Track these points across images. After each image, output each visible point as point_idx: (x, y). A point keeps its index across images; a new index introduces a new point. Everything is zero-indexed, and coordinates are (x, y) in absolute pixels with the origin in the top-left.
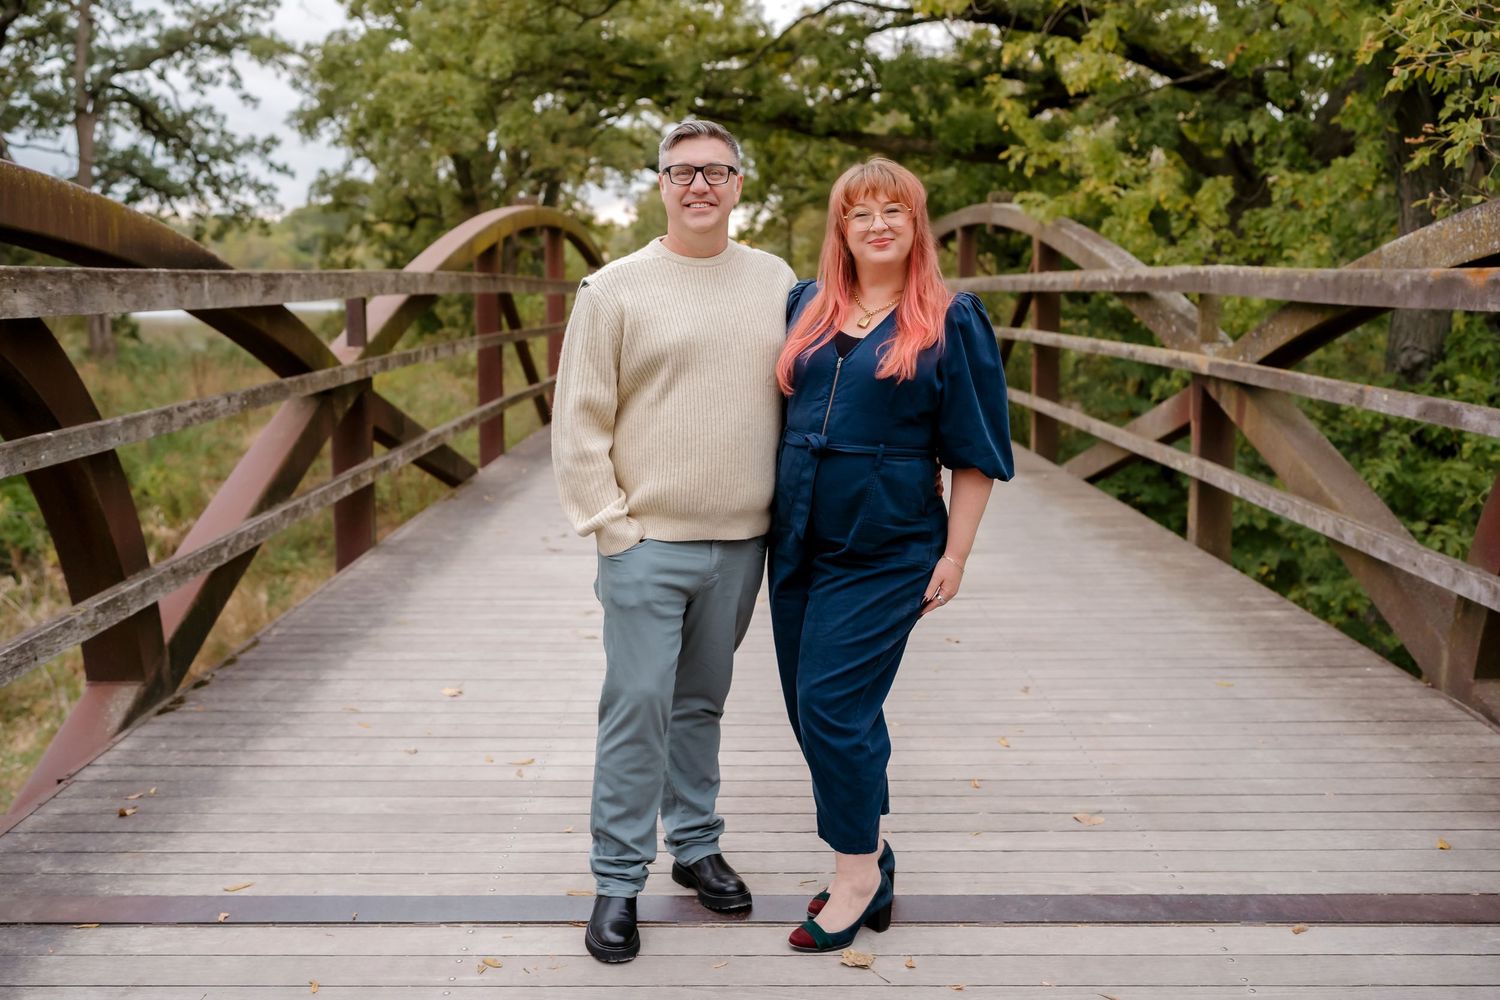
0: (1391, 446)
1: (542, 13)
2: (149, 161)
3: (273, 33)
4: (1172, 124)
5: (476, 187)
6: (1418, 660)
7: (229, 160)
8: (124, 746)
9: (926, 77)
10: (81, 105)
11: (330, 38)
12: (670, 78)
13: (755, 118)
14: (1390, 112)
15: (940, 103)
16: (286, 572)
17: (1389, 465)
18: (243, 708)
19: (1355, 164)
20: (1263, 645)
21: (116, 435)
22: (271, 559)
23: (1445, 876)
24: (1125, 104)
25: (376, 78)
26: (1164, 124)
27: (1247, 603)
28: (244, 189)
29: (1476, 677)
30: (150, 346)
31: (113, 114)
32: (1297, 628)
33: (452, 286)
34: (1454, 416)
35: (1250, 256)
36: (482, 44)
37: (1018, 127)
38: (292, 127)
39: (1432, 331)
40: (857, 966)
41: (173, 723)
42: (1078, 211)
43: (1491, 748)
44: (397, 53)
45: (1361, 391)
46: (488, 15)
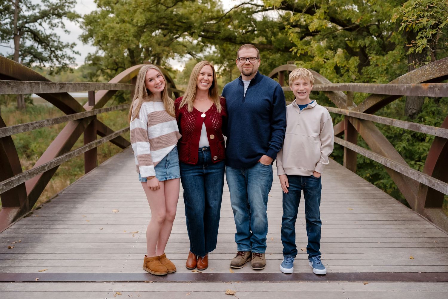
0: (405, 138)
1: (154, 6)
2: (36, 50)
3: (74, 12)
4: (343, 41)
5: (135, 59)
6: (409, 202)
7: (61, 50)
8: (12, 227)
9: (270, 27)
10: (16, 33)
11: (92, 13)
12: (193, 26)
13: (218, 38)
14: (405, 38)
15: (274, 34)
16: (75, 175)
17: (404, 144)
18: (51, 216)
19: (395, 53)
20: (363, 197)
21: (10, 131)
22: (71, 171)
23: (411, 267)
24: (329, 35)
25: (104, 25)
26: (341, 41)
27: (360, 185)
28: (65, 59)
29: (425, 207)
30: (36, 106)
31: (26, 36)
32: (374, 192)
33: (122, 88)
34: (419, 128)
35: (364, 80)
36: (136, 15)
37: (295, 41)
38: (80, 40)
39: (418, 104)
40: (230, 294)
41: (29, 220)
42: (313, 67)
43: (429, 229)
44: (110, 17)
45: (392, 121)
46: (138, 6)
